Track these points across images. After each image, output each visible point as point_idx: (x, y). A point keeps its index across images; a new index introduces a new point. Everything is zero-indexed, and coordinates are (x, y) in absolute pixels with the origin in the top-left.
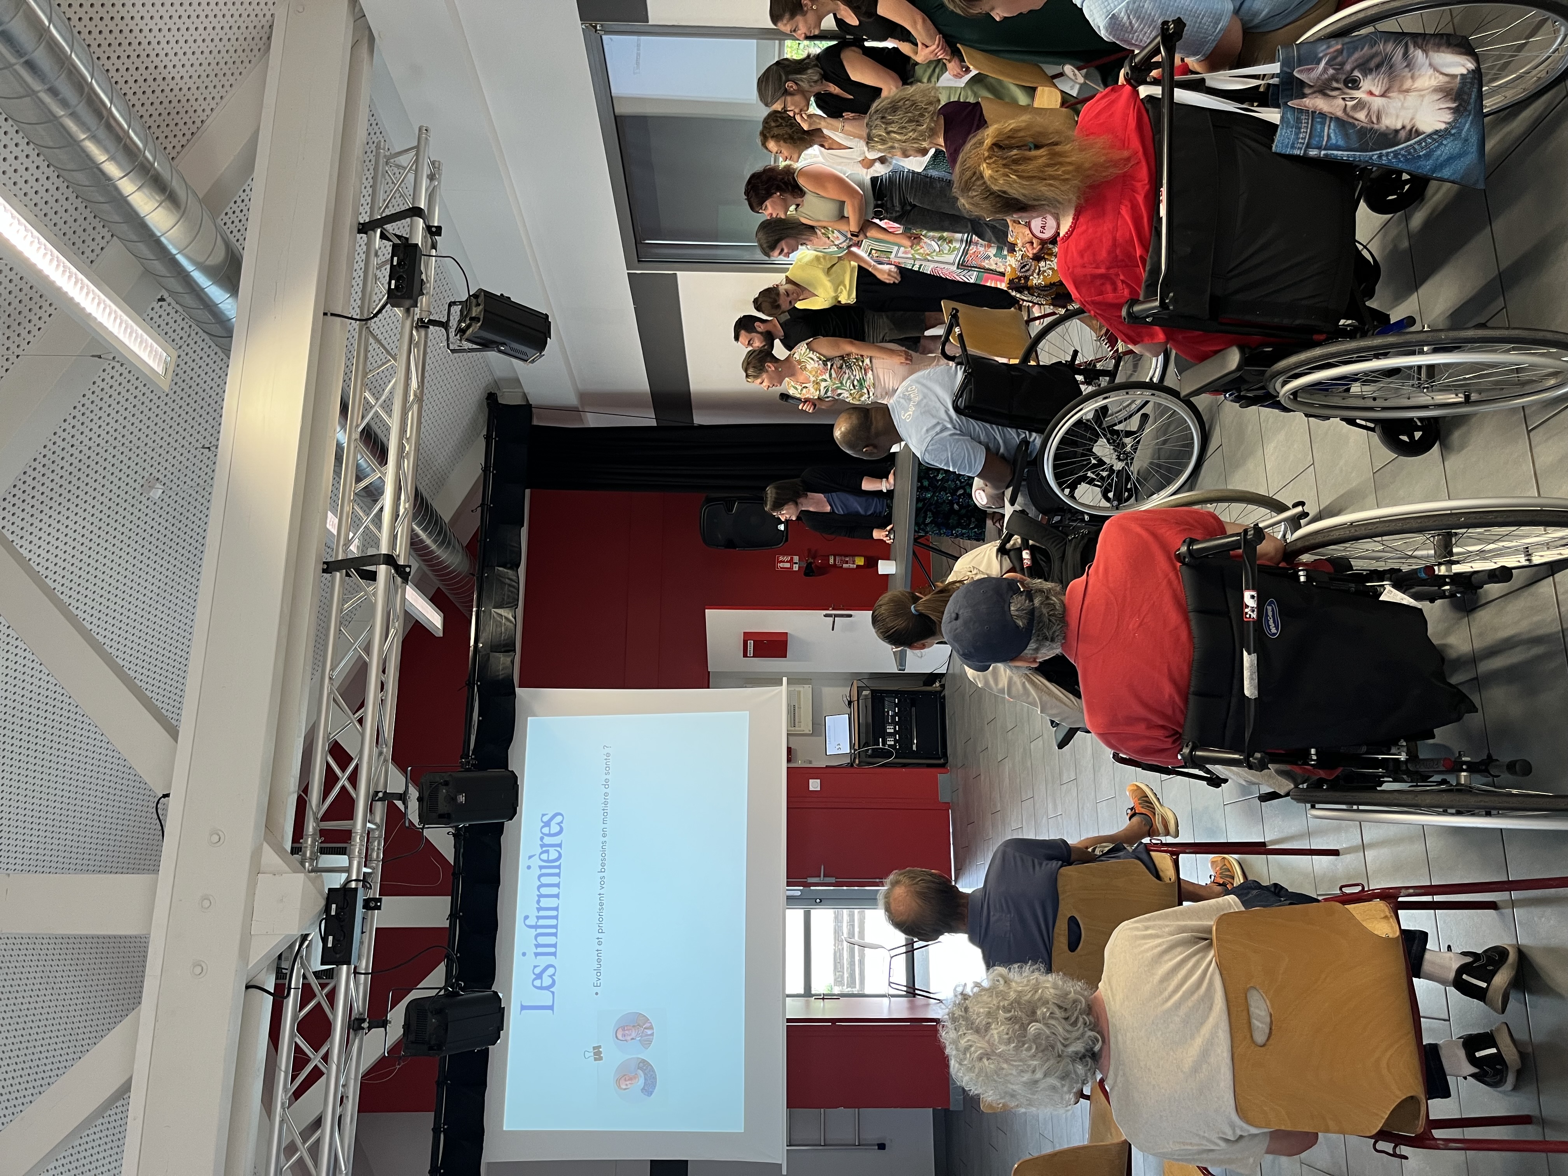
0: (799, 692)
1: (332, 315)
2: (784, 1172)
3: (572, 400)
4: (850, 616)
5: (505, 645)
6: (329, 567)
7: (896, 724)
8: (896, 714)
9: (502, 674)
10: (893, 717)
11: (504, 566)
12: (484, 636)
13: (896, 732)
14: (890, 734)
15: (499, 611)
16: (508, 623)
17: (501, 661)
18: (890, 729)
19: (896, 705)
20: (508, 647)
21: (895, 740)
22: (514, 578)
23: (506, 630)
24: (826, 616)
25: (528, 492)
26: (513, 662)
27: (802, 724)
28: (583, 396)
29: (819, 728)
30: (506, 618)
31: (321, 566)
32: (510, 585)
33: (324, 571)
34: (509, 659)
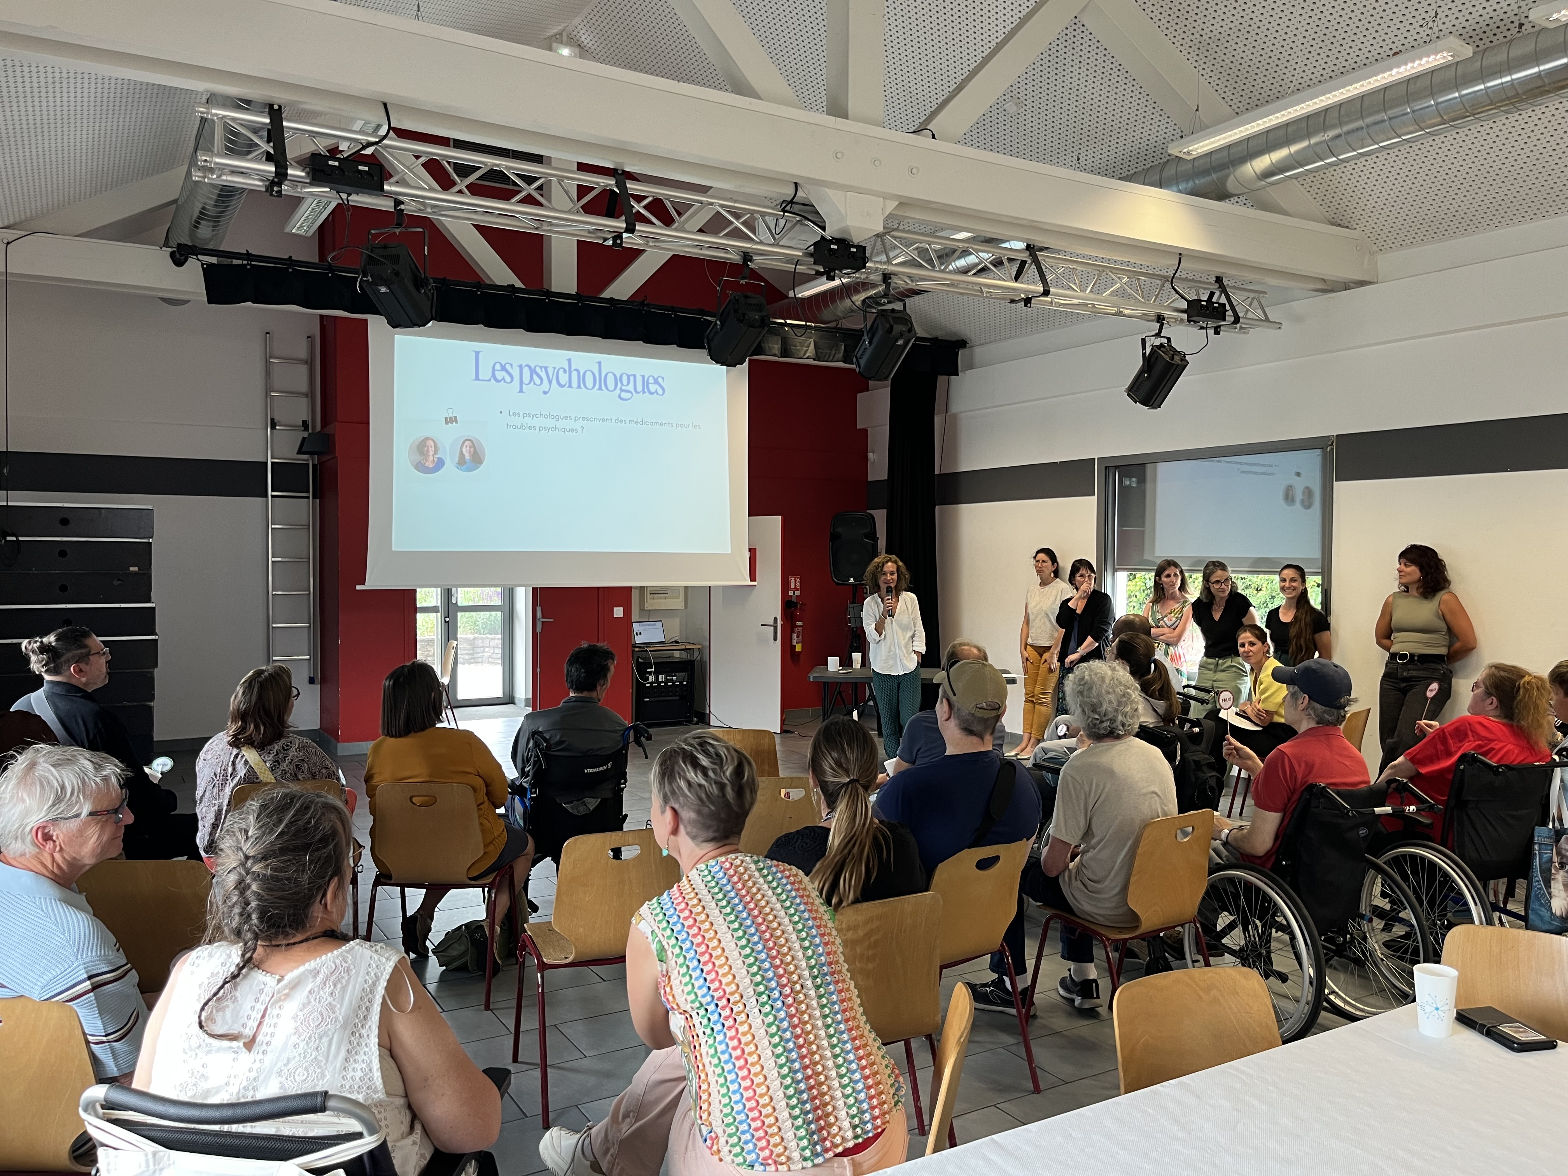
0: (678, 598)
3: (954, 408)
4: (775, 639)
5: (786, 349)
7: (666, 682)
8: (674, 683)
9: (765, 346)
10: (671, 680)
11: (845, 351)
12: (793, 332)
13: (659, 683)
14: (657, 678)
15: (812, 345)
16: (803, 352)
17: (774, 345)
18: (661, 678)
19: (681, 683)
20: (785, 352)
21: (651, 683)
22: (836, 359)
23: (798, 350)
24: (775, 619)
26: (775, 355)
27: (652, 601)
28: (955, 417)
29: (649, 616)
30: (806, 351)
32: (830, 354)
34: (775, 352)
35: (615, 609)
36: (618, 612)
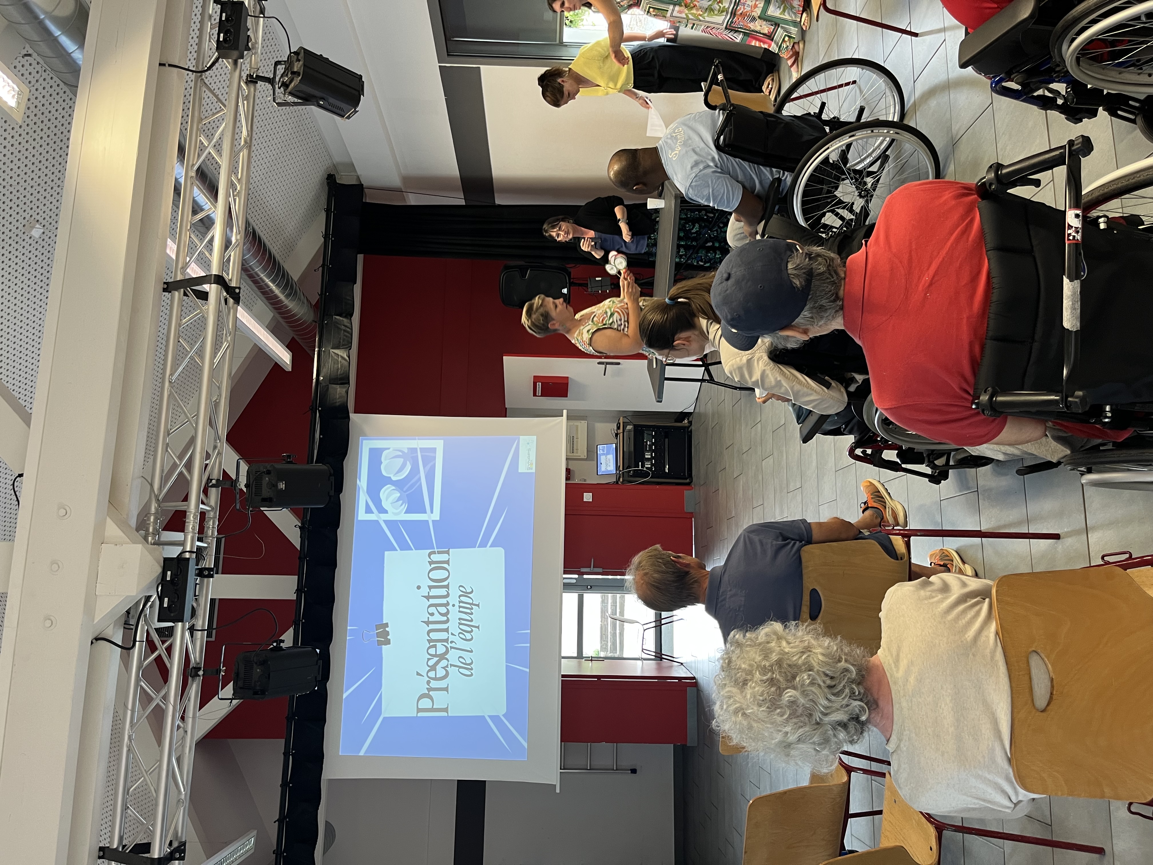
0: (577, 426)
1: (170, 65)
2: (558, 791)
3: (396, 181)
4: (619, 364)
5: (341, 379)
6: (169, 287)
7: (653, 451)
8: (653, 444)
9: (338, 402)
10: (650, 446)
11: (340, 315)
12: (324, 371)
13: (652, 458)
14: (648, 459)
15: (336, 351)
16: (344, 361)
17: (338, 391)
18: (648, 456)
19: (653, 437)
20: (344, 380)
21: (652, 464)
22: (348, 325)
23: (342, 366)
24: (599, 363)
25: (360, 257)
26: (347, 392)
27: (579, 451)
28: (407, 180)
29: (592, 455)
30: (342, 357)
31: (162, 286)
32: (345, 331)
33: (165, 290)
34: (344, 390)
35: (585, 500)
36: (588, 497)
